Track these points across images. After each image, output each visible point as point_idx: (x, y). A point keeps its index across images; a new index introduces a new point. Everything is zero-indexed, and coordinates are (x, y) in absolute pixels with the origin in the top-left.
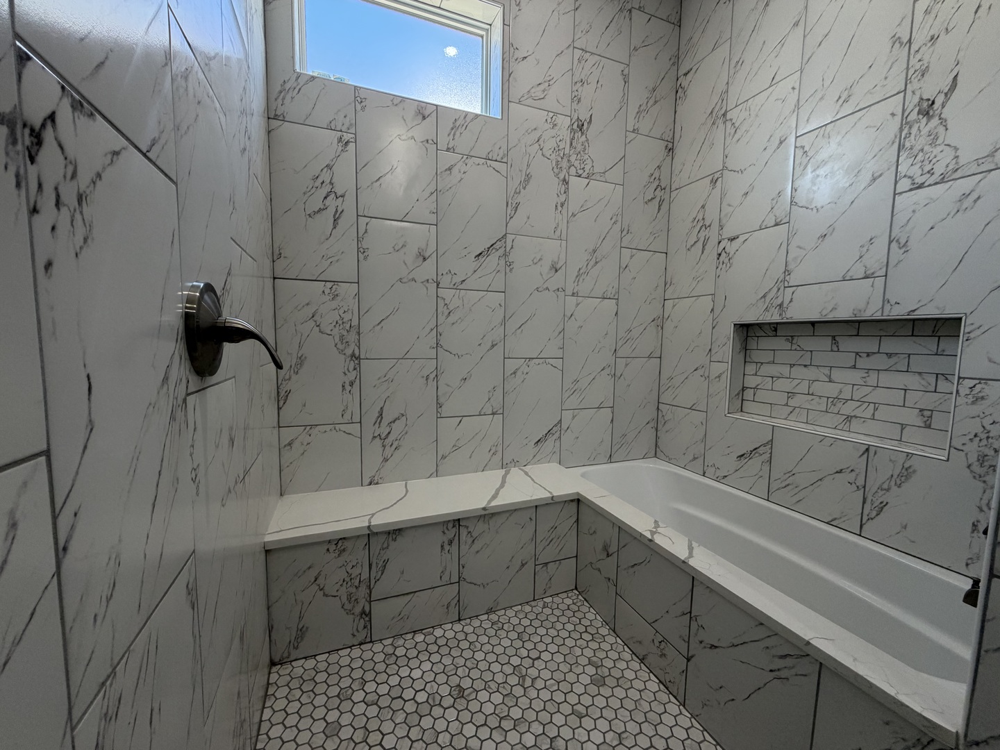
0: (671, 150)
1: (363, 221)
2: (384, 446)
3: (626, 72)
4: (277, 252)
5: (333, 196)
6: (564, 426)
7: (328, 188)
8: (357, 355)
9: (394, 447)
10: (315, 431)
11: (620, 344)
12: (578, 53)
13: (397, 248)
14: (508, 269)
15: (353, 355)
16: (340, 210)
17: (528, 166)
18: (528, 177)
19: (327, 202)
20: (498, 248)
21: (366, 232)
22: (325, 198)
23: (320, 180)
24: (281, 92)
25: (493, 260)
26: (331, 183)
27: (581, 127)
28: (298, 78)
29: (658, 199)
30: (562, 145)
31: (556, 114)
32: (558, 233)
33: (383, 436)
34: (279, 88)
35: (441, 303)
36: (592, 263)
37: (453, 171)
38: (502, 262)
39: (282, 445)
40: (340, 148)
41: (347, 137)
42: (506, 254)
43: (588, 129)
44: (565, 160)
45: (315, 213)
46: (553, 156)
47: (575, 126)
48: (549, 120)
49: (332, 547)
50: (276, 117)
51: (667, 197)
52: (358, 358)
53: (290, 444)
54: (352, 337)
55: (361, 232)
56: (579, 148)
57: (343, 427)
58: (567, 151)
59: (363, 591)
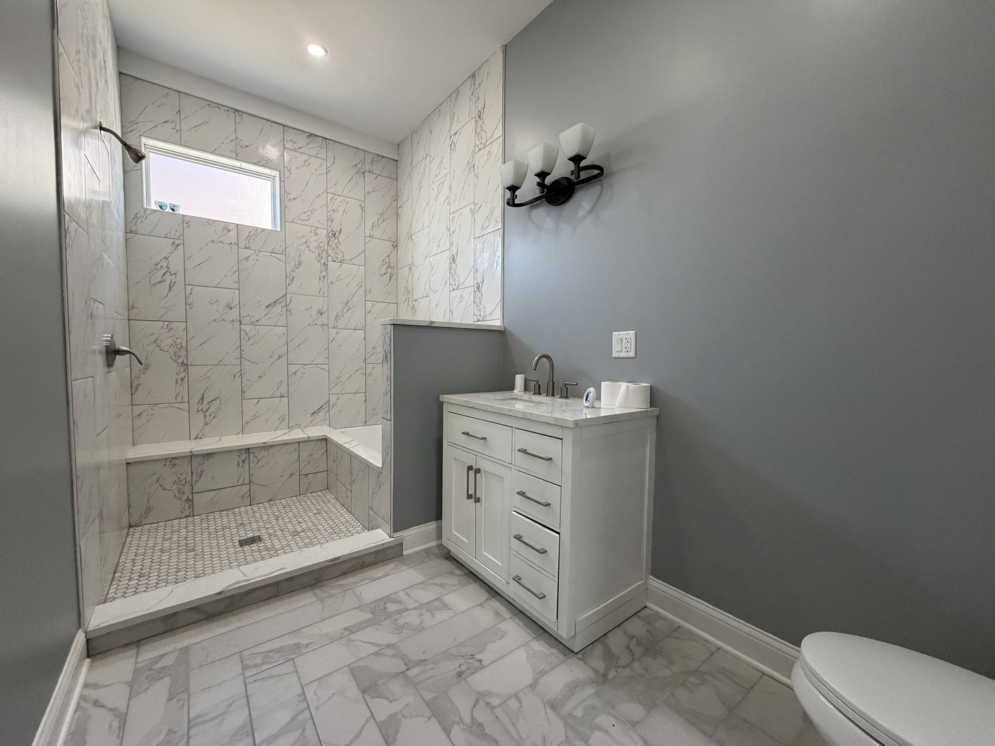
0: (396, 247)
1: (189, 288)
2: (205, 416)
3: (363, 205)
4: (131, 305)
5: (168, 274)
6: (331, 404)
7: (166, 270)
8: (186, 363)
9: (212, 416)
10: (156, 408)
11: (368, 356)
12: (330, 196)
13: (212, 302)
14: (288, 313)
15: (183, 363)
16: (173, 281)
17: (300, 256)
18: (300, 263)
19: (165, 278)
20: (282, 301)
21: (191, 293)
22: (164, 275)
23: (160, 265)
24: (134, 219)
25: (278, 309)
26: (167, 267)
27: (334, 235)
28: (145, 212)
29: (389, 273)
30: (322, 245)
31: (317, 228)
32: (322, 292)
33: (204, 410)
34: (133, 216)
35: (243, 333)
36: (345, 310)
37: (249, 260)
38: (284, 309)
39: (134, 416)
40: (173, 248)
41: (177, 242)
42: (286, 305)
43: (339, 236)
44: (325, 252)
45: (156, 283)
46: (316, 251)
47: (330, 234)
48: (313, 231)
49: (168, 463)
50: (131, 232)
51: (395, 272)
52: (187, 365)
53: (139, 415)
54: (183, 353)
55: (188, 293)
56: (334, 246)
57: (177, 405)
58: (325, 248)
59: (187, 487)
